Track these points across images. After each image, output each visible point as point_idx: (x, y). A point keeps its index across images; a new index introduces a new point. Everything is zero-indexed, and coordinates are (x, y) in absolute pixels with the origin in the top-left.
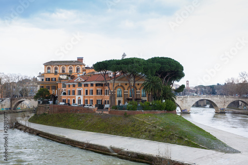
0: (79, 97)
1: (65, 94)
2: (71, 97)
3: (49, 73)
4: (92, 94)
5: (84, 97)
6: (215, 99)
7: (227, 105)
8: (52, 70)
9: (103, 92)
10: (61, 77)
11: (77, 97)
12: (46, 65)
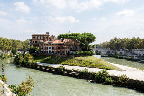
0: (50, 50)
1: (42, 48)
2: (46, 50)
3: (34, 39)
4: (56, 48)
5: (52, 50)
6: (101, 50)
7: (106, 53)
8: (36, 38)
9: (61, 48)
10: (40, 41)
11: (49, 50)
12: (33, 36)
